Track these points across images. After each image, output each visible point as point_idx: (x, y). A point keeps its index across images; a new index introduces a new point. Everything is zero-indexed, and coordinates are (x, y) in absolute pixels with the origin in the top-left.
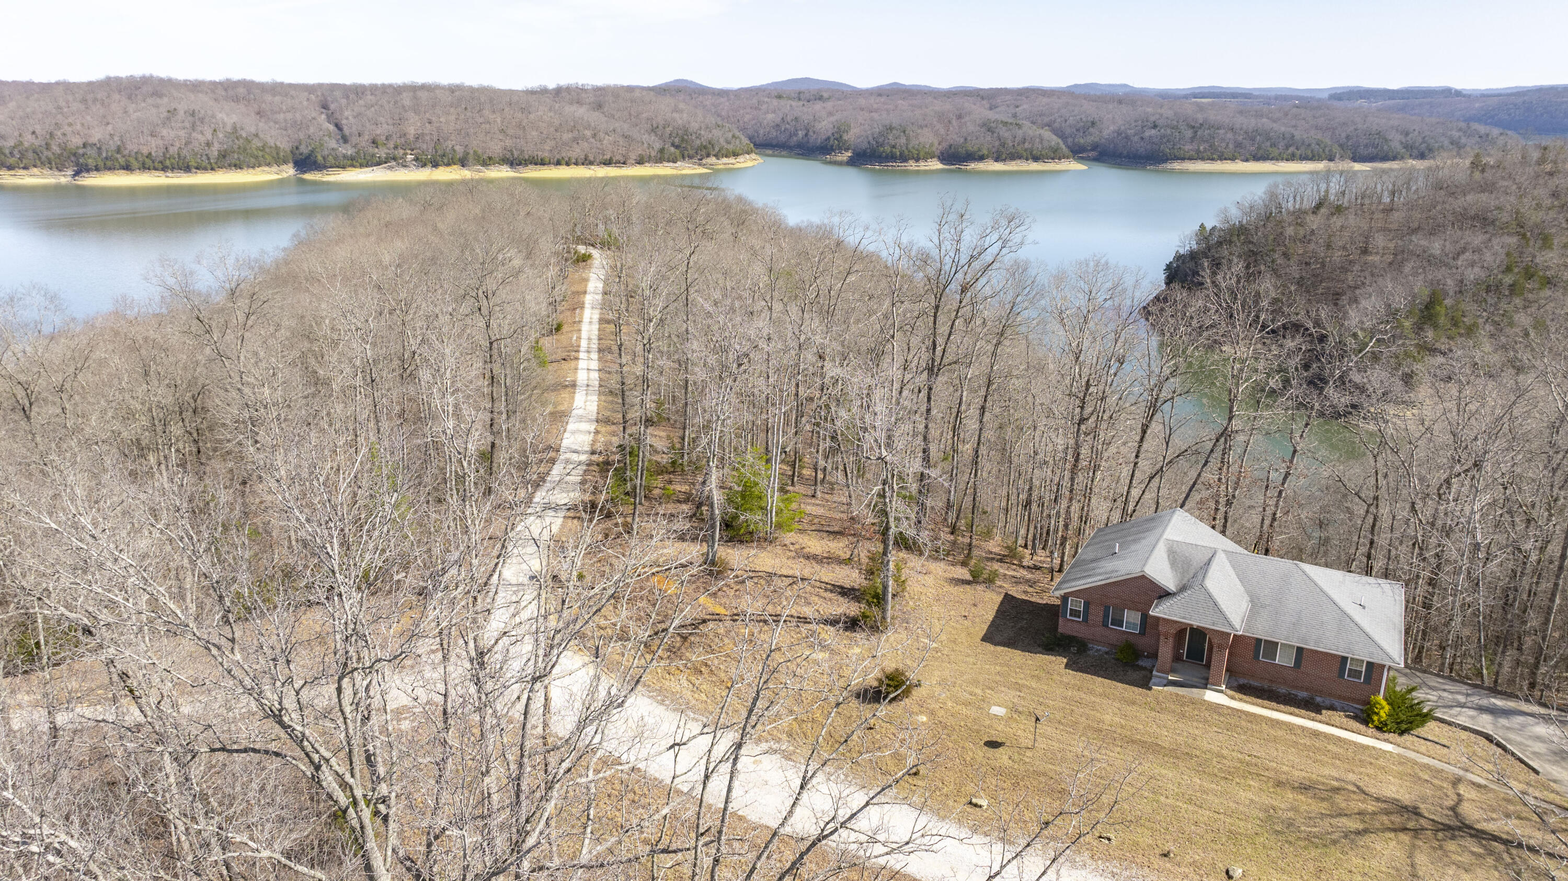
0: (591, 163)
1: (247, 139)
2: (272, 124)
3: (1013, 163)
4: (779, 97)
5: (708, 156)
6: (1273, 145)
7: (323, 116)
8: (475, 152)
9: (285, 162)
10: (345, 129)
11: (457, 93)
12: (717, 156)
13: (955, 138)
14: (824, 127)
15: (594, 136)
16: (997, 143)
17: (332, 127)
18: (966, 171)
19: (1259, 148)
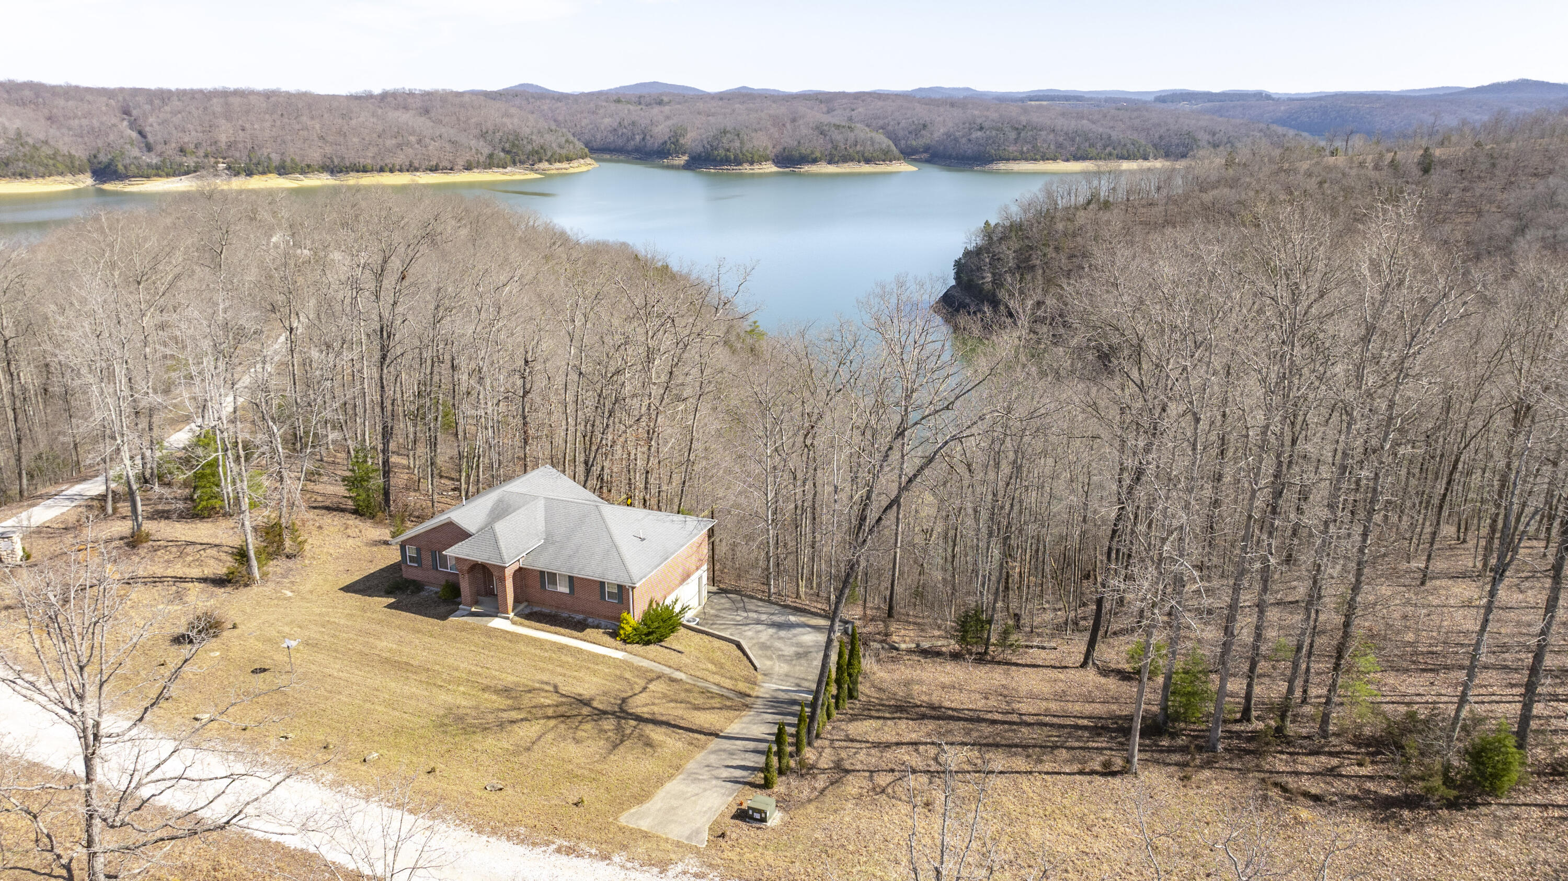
0: (417, 170)
1: (34, 146)
2: (64, 131)
3: (846, 165)
4: (618, 101)
5: (540, 161)
6: (1092, 145)
7: (125, 123)
8: (292, 160)
9: (81, 171)
10: (149, 136)
11: (272, 99)
12: (549, 161)
13: (788, 141)
14: (661, 131)
15: (419, 142)
16: (830, 146)
17: (134, 135)
18: (800, 174)
19: (1078, 148)
